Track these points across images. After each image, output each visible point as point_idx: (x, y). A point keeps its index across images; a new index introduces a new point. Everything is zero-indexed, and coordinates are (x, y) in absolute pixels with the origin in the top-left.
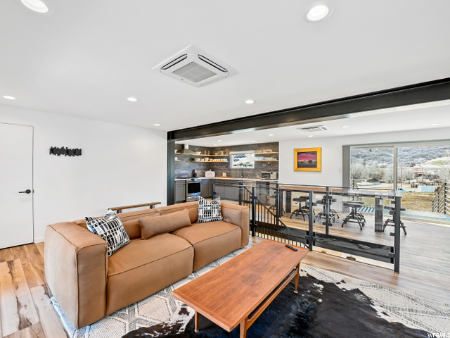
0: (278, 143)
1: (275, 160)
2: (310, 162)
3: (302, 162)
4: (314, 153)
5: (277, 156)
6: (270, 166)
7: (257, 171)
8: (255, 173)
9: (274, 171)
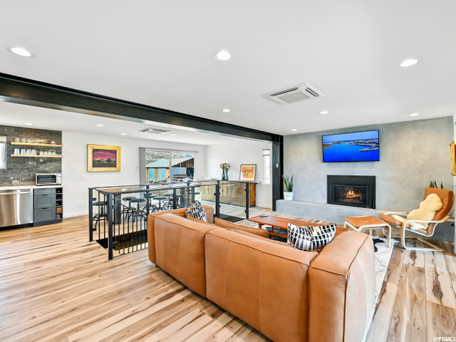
0: (61, 132)
1: (57, 156)
2: (109, 160)
3: (98, 161)
4: (114, 152)
5: (59, 151)
6: (44, 165)
7: (12, 172)
8: (8, 176)
9: (54, 172)
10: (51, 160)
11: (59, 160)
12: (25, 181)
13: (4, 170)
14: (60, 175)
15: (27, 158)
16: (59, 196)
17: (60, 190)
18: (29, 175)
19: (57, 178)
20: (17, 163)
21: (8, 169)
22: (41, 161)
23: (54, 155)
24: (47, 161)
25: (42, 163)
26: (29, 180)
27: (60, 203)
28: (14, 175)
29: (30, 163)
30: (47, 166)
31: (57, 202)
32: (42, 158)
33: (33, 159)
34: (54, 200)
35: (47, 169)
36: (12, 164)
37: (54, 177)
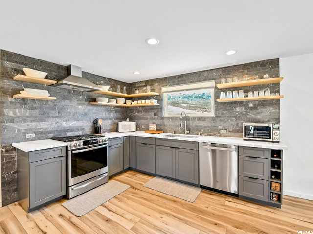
1: (272, 96)
6: (255, 111)
7: (221, 121)
8: (217, 124)
9: (269, 121)
10: (263, 103)
11: (276, 103)
12: (233, 131)
13: (213, 117)
14: (277, 126)
15: (235, 103)
16: (276, 164)
17: (277, 153)
18: (237, 124)
19: (273, 131)
20: (225, 109)
21: (217, 117)
22: (251, 105)
23: (267, 95)
24: (259, 105)
25: (251, 108)
26: (238, 131)
27: (277, 176)
28: (222, 123)
29: (238, 109)
30: (259, 113)
31: (273, 173)
32: (251, 101)
33: (241, 103)
34: (268, 169)
35: (259, 117)
36: (220, 111)
37: (268, 129)
